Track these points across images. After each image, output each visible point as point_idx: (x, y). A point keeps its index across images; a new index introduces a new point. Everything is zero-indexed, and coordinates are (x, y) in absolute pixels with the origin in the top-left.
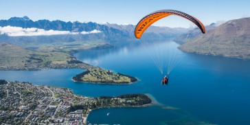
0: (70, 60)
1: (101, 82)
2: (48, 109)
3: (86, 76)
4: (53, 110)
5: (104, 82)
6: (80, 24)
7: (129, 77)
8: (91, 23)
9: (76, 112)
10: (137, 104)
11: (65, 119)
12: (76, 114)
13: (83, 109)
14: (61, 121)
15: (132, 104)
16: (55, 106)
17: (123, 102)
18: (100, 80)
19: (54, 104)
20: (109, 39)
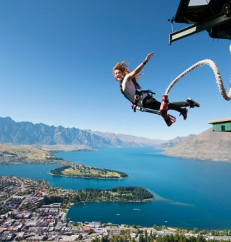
0: (49, 157)
1: (85, 176)
2: (11, 200)
3: (67, 170)
4: (18, 201)
5: (89, 176)
6: (63, 128)
7: (118, 173)
8: (74, 128)
9: (51, 205)
10: (135, 198)
11: (34, 213)
12: (52, 208)
13: (61, 202)
14: (27, 216)
15: (128, 198)
16: (22, 197)
17: (116, 196)
18: (84, 173)
19: (20, 194)
20: (90, 145)
